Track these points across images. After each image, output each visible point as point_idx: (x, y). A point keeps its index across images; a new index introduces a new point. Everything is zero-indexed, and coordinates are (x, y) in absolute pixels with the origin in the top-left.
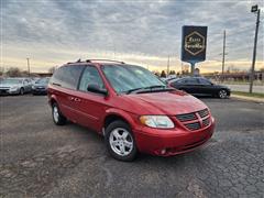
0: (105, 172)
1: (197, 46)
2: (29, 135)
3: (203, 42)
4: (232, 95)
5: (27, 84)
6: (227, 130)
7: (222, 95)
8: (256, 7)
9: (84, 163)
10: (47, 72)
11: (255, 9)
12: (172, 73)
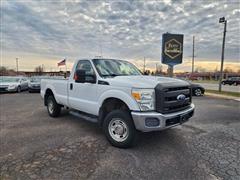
1: (175, 51)
3: (180, 47)
4: (205, 93)
5: (23, 82)
7: (198, 93)
8: (224, 18)
10: (33, 70)
11: (222, 20)
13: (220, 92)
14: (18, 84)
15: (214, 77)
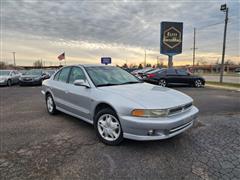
0: (105, 158)
1: (174, 40)
2: (22, 124)
3: (180, 36)
4: (206, 85)
5: (14, 76)
6: (212, 115)
7: (198, 84)
8: (225, 5)
9: (82, 150)
10: (32, 65)
11: (224, 8)
12: (149, 66)
13: (221, 83)
14: (8, 77)
15: (215, 70)
